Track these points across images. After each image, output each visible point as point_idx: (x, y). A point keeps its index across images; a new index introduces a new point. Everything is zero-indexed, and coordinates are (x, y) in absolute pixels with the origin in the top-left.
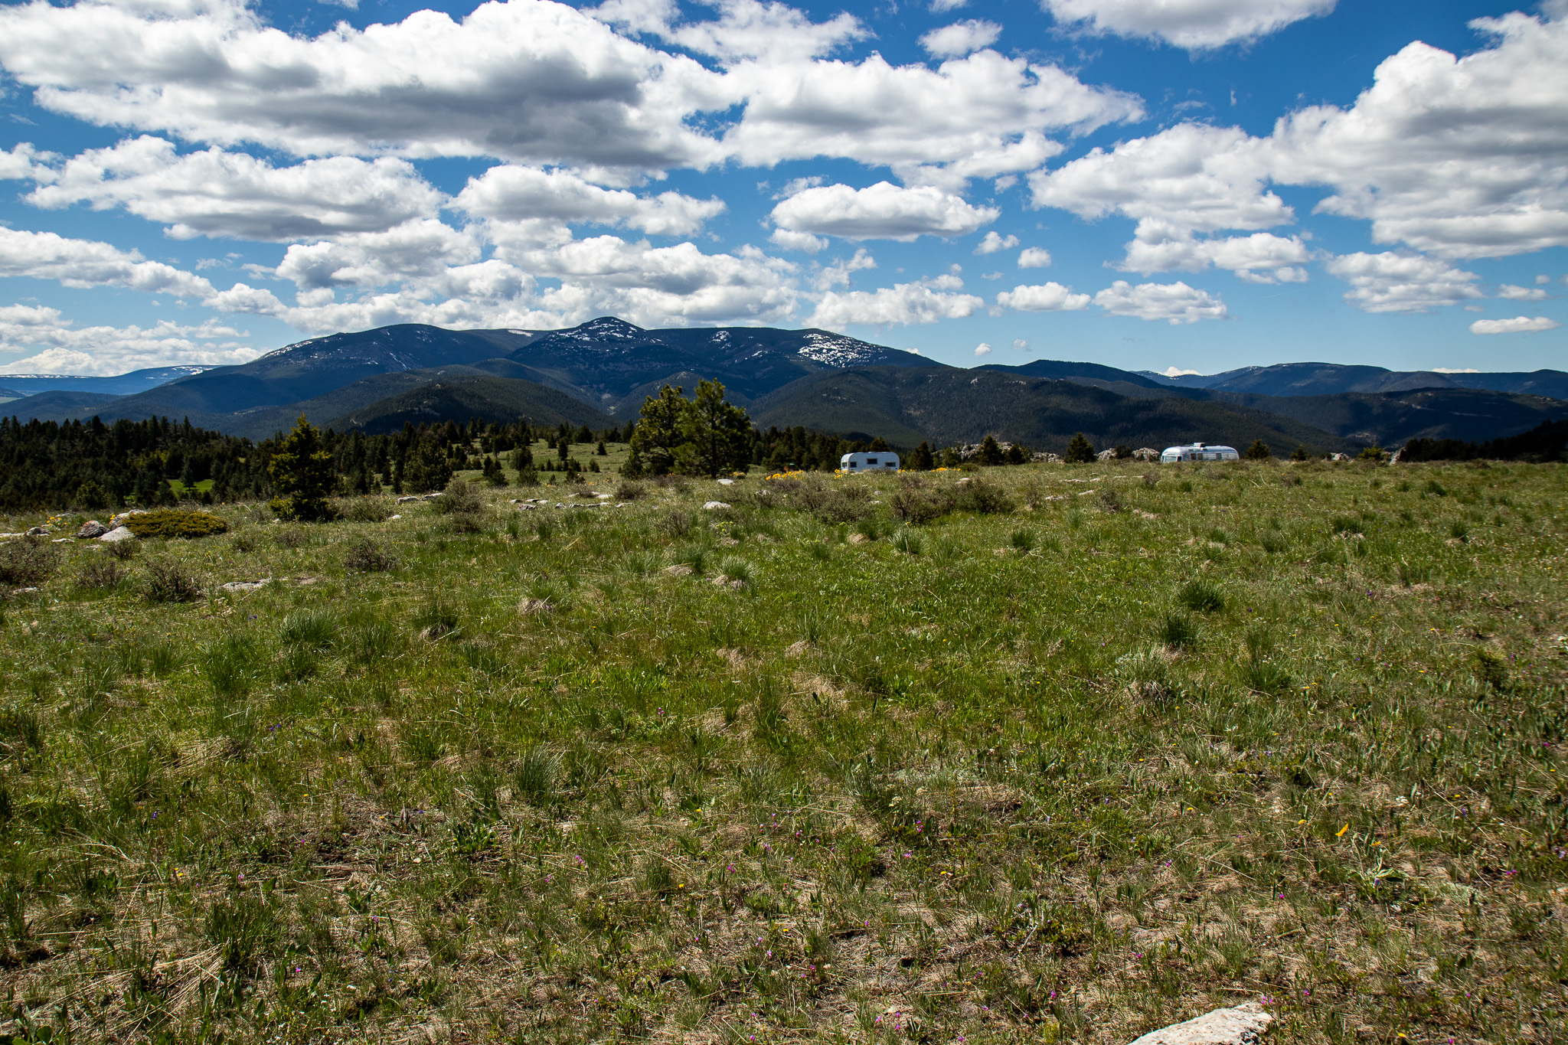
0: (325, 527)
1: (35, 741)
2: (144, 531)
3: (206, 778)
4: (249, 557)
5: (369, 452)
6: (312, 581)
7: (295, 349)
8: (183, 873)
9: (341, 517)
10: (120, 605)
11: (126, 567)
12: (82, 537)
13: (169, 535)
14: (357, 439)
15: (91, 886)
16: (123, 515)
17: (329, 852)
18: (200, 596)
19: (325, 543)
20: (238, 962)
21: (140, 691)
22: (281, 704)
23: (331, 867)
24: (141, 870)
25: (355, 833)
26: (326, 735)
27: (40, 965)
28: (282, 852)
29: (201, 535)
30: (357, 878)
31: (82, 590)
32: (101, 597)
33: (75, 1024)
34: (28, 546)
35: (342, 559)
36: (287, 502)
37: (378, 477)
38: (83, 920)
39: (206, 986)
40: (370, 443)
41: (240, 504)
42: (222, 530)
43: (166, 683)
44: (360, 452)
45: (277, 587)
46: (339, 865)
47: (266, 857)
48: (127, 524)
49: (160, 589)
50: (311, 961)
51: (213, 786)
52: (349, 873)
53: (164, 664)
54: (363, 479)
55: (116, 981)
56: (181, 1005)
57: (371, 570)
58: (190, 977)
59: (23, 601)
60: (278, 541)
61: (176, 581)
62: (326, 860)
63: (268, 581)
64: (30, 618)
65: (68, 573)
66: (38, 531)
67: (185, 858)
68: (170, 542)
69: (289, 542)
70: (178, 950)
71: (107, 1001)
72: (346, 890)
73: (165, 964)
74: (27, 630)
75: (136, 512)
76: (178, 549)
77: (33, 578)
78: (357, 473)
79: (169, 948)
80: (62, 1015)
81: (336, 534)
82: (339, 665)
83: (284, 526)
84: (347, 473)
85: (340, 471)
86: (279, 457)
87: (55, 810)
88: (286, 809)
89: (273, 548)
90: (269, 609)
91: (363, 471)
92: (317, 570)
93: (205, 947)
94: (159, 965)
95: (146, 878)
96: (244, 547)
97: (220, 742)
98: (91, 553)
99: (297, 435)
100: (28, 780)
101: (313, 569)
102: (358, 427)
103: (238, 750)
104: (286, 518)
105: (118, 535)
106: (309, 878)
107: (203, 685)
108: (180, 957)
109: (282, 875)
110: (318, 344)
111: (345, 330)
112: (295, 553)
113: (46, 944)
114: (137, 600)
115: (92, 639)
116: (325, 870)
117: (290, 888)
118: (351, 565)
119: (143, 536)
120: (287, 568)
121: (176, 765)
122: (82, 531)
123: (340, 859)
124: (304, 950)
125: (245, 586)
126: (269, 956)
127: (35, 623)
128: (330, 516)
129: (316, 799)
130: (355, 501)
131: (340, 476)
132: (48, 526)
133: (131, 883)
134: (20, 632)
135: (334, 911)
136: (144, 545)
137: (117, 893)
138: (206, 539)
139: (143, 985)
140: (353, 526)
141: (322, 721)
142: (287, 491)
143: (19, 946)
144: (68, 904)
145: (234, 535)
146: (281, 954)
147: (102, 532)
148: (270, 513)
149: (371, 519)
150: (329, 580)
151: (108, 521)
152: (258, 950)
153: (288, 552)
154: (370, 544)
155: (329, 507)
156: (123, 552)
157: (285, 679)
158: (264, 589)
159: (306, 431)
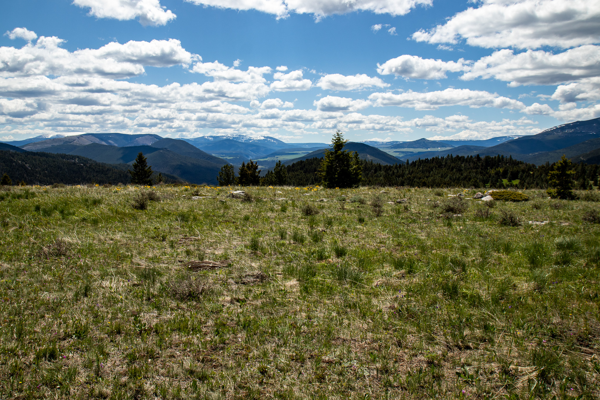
0: (571, 202)
1: (464, 270)
2: (497, 197)
3: (527, 297)
4: (539, 211)
5: (588, 172)
6: (567, 224)
7: (557, 128)
8: (519, 333)
9: (578, 199)
10: (490, 225)
11: (491, 211)
12: (475, 198)
13: (507, 200)
14: (582, 166)
15: (486, 328)
16: (490, 191)
17: (582, 341)
18: (520, 225)
19: (572, 209)
20: (542, 376)
21: (499, 258)
22: (556, 273)
23: (584, 348)
24: (503, 327)
25: (594, 337)
26: (578, 291)
27: (468, 351)
28: (560, 336)
29: (518, 201)
30: (596, 357)
31: (477, 217)
32: (483, 221)
33: (480, 377)
34: (459, 200)
35: (581, 216)
36: (553, 190)
37: (591, 182)
38: (483, 340)
39: (530, 381)
40: (588, 168)
41: (533, 190)
42: (526, 200)
43: (509, 257)
44: (584, 171)
45: (551, 225)
46: (588, 349)
47: (554, 336)
48: (491, 195)
49: (505, 220)
50: (576, 387)
51: (530, 301)
52: (592, 354)
53: (508, 249)
54: (584, 183)
55: (495, 366)
56: (519, 385)
57: (595, 223)
58: (523, 375)
59: (458, 219)
60: (551, 206)
61: (511, 218)
62: (581, 345)
63: (548, 222)
64: (460, 226)
65: (472, 211)
66: (460, 195)
67: (519, 327)
68: (507, 203)
69: (556, 207)
70: (518, 363)
71: (492, 373)
72: (591, 361)
73: (514, 367)
74: (459, 230)
75: (494, 190)
76: (510, 206)
77: (460, 212)
78: (581, 180)
79: (515, 361)
80: (477, 372)
81: (577, 205)
82: (582, 261)
83: (553, 200)
84: (577, 180)
85: (573, 179)
86: (552, 172)
87: (472, 296)
88: (562, 318)
89: (549, 209)
90: (549, 233)
91: (584, 179)
92: (569, 220)
93: (529, 365)
94: (512, 367)
95: (505, 330)
96: (537, 207)
97: (532, 284)
98: (478, 204)
99: (561, 163)
100: (462, 283)
101: (567, 219)
102: (583, 161)
103: (540, 288)
104: (553, 197)
105: (488, 198)
106: (573, 350)
107: (525, 260)
108: (519, 366)
109: (560, 344)
110: (568, 126)
111: (580, 120)
112: (558, 212)
113: (470, 344)
114: (496, 223)
115: (480, 236)
116: (580, 349)
117: (565, 352)
118: (585, 219)
119: (497, 199)
120: (556, 217)
121: (515, 290)
122: (475, 196)
123: (587, 346)
124: (572, 381)
125: (538, 223)
126: (557, 378)
127: (461, 227)
128: (573, 198)
129: (575, 317)
130: (584, 193)
131: (574, 181)
132: (463, 193)
133: (500, 331)
134: (456, 230)
135: (586, 368)
136: (498, 203)
137: (494, 333)
138: (520, 203)
139: (505, 372)
140: (584, 203)
141: (576, 284)
142: (554, 186)
143: (462, 342)
144: (478, 332)
145: (532, 202)
146: (562, 379)
147: (482, 197)
148: (546, 194)
149: (593, 201)
150: (575, 225)
151: (484, 193)
152: (552, 374)
153: (556, 211)
154: (594, 211)
155: (573, 194)
156: (490, 205)
157: (557, 263)
158: (546, 225)
159: (565, 162)
